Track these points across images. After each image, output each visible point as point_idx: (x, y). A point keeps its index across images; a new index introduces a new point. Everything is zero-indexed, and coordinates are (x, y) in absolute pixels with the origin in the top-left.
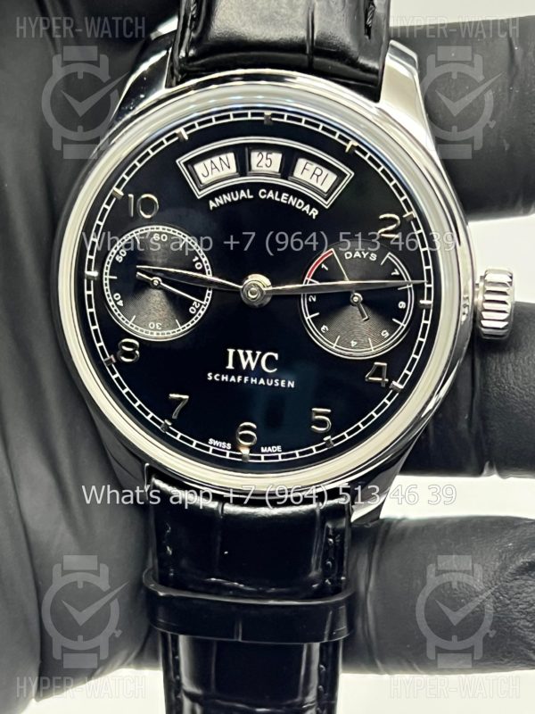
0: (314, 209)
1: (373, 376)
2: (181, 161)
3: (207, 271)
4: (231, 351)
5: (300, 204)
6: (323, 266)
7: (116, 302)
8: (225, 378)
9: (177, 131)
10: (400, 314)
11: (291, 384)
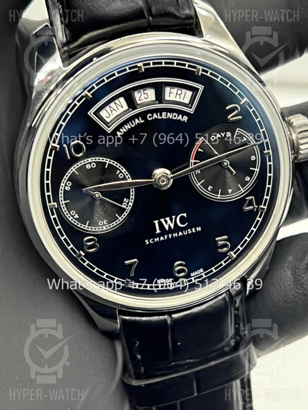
0: (185, 117)
1: (247, 207)
2: (91, 113)
3: (127, 177)
4: (156, 222)
5: (175, 116)
6: (199, 150)
7: (73, 216)
8: (157, 240)
9: (83, 94)
10: (254, 164)
11: (199, 229)
